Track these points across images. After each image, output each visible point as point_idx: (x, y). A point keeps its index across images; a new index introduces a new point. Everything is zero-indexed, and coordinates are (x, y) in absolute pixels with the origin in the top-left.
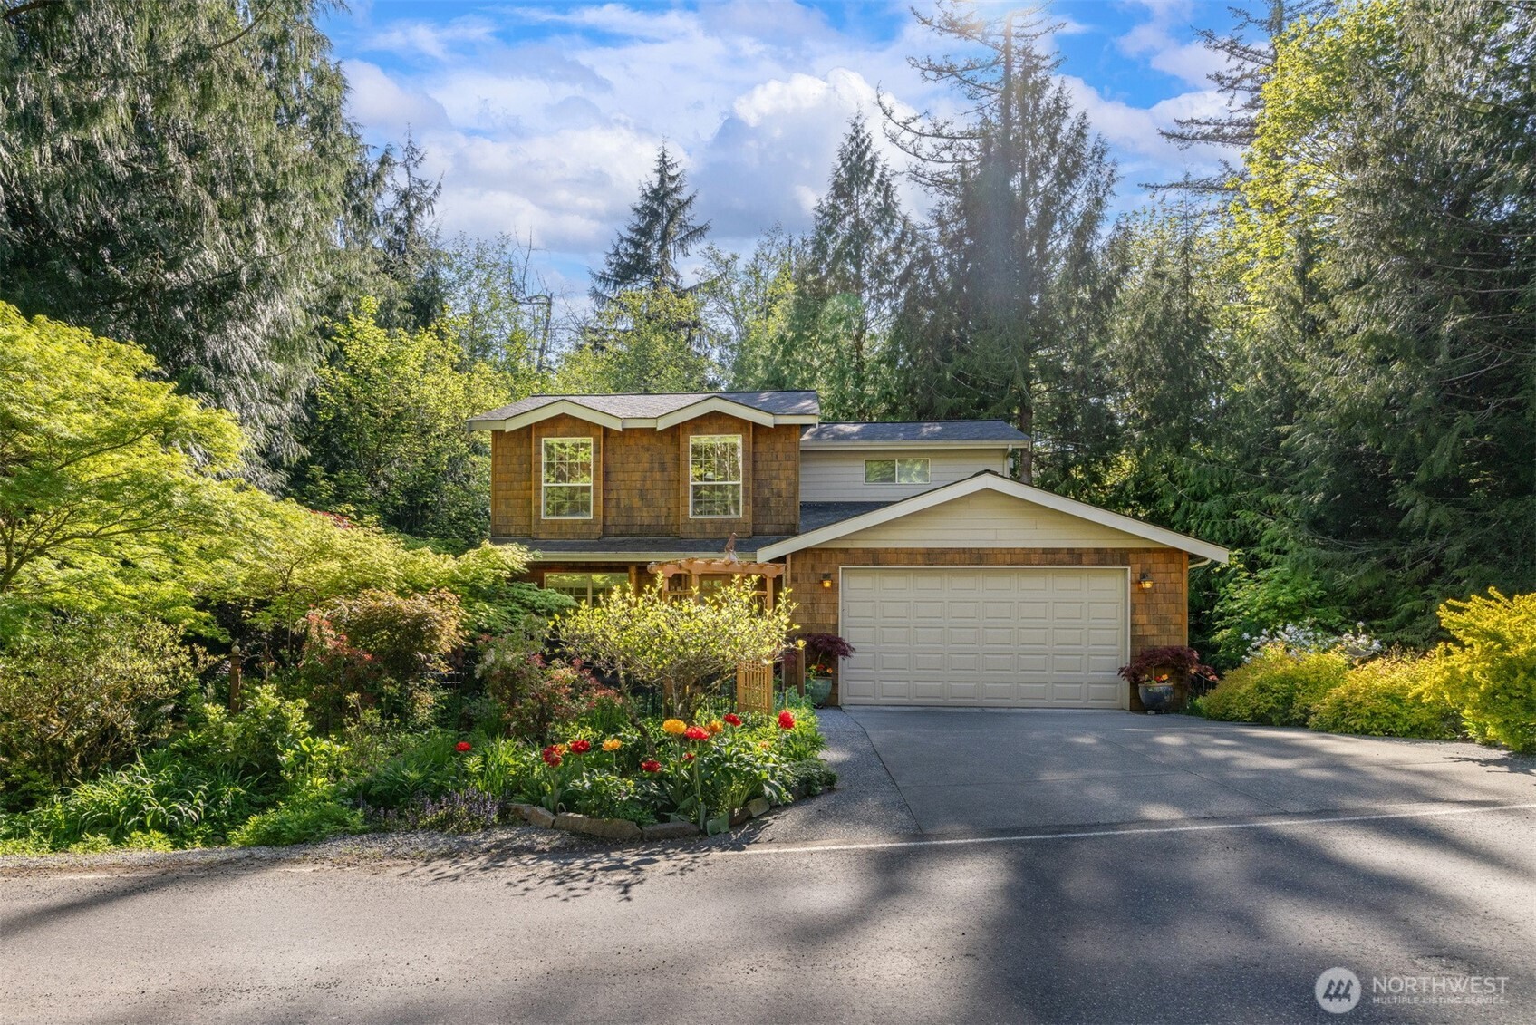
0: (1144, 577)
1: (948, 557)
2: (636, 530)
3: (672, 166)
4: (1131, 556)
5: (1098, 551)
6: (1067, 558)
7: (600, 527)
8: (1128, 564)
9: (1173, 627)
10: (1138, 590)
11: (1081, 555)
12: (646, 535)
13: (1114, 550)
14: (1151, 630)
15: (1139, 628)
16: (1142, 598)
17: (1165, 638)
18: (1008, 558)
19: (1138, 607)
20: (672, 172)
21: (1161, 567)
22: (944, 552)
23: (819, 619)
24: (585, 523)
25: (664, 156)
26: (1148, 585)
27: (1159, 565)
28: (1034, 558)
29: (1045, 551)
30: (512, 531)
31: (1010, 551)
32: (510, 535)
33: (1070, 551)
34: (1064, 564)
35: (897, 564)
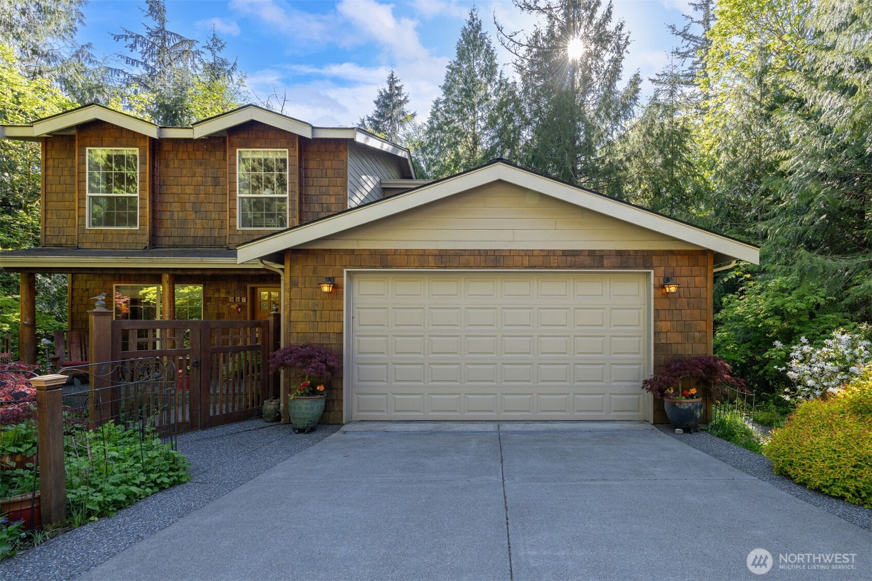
0: (667, 281)
1: (463, 260)
2: (189, 242)
3: (397, 81)
4: (655, 260)
5: (620, 253)
6: (587, 260)
7: (147, 237)
8: (651, 267)
9: (697, 334)
10: (661, 295)
11: (602, 257)
12: (200, 246)
13: (636, 251)
14: (675, 338)
15: (663, 336)
16: (666, 303)
17: (688, 347)
18: (526, 261)
19: (662, 313)
20: (397, 85)
21: (685, 271)
22: (459, 253)
23: (322, 328)
24: (131, 233)
25: (393, 75)
26: (673, 289)
27: (683, 268)
28: (554, 261)
29: (566, 253)
30: (63, 242)
31: (528, 253)
32: (61, 245)
33: (592, 253)
34: (585, 267)
35: (407, 266)
